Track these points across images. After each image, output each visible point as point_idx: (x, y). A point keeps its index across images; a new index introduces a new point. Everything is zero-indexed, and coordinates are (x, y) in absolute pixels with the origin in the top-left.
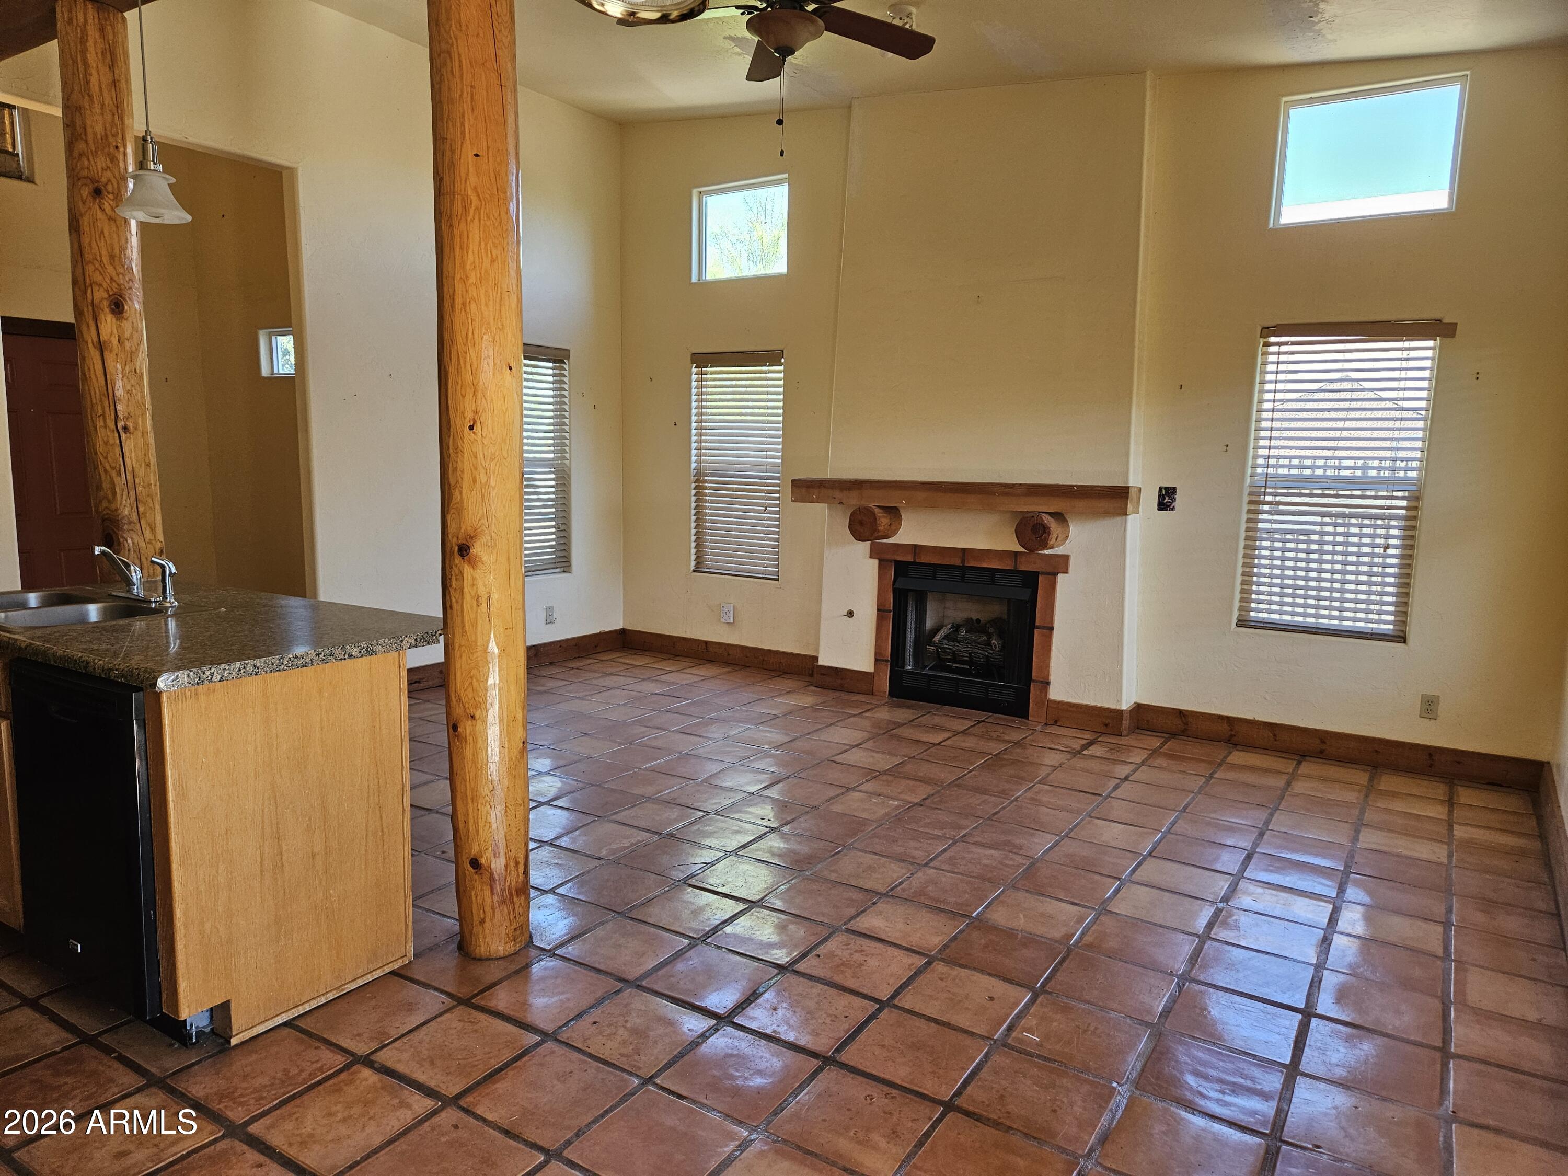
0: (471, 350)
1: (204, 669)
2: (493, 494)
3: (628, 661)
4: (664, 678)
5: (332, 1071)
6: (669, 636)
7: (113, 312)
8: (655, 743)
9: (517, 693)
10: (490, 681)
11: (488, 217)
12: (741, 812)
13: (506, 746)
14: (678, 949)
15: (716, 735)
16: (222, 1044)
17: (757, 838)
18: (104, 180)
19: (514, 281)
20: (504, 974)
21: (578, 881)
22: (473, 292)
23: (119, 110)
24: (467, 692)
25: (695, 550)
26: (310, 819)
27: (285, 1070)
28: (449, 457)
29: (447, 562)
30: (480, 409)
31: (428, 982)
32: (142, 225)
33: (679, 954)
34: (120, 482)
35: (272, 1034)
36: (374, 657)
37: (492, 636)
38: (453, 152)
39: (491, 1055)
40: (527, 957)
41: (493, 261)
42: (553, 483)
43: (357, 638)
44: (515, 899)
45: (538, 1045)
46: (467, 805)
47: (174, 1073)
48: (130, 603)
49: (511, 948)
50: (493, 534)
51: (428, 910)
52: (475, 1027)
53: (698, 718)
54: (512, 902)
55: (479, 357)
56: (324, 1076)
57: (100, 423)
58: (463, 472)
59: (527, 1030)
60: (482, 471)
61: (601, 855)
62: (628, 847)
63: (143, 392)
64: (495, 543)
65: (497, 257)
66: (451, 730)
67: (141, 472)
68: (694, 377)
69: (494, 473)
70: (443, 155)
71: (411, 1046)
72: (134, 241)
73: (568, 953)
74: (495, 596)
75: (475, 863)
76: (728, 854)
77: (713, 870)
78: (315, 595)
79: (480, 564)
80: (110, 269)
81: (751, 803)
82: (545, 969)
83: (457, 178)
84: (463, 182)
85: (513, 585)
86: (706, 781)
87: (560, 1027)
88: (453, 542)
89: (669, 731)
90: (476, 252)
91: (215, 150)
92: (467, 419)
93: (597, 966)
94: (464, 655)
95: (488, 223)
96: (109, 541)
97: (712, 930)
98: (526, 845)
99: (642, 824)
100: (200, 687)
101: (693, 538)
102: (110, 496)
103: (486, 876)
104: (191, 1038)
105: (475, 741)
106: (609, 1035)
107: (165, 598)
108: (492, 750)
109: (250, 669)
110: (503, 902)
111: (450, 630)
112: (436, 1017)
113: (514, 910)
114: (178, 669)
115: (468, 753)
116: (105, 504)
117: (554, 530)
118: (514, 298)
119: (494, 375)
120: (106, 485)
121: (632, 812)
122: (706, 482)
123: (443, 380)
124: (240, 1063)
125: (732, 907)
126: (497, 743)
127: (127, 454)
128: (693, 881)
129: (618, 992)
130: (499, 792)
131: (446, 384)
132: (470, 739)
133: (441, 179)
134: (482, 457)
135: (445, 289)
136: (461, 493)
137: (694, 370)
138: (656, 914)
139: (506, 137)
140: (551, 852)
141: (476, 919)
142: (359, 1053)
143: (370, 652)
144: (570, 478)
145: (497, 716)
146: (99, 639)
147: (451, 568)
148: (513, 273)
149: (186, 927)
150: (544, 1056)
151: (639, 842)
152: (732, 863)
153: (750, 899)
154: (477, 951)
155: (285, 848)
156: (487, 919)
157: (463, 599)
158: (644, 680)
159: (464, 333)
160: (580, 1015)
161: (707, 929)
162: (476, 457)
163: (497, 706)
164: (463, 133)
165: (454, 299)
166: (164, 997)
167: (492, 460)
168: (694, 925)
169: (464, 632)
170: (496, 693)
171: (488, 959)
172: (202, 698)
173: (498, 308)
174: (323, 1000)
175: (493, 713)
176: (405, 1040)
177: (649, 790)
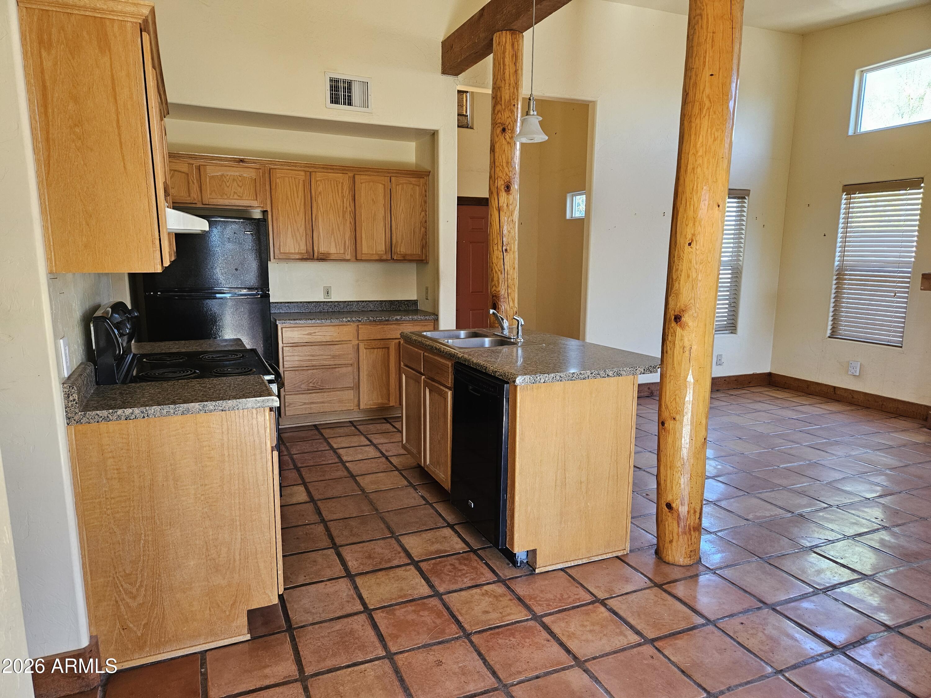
0: (695, 197)
1: (537, 376)
2: (700, 284)
3: (771, 394)
4: (799, 408)
5: (584, 602)
6: (804, 380)
7: (506, 191)
8: (792, 452)
9: (703, 408)
10: (687, 399)
11: (715, 113)
12: (858, 510)
13: (694, 439)
14: (804, 593)
15: (839, 453)
16: (531, 571)
17: (871, 531)
18: (507, 123)
19: (727, 151)
20: (683, 576)
21: (732, 531)
22: (700, 161)
23: (517, 85)
24: (672, 404)
25: (832, 322)
26: (581, 463)
27: (561, 594)
28: (674, 263)
29: (667, 325)
30: (696, 233)
31: (637, 568)
32: (522, 145)
33: (804, 597)
34: (501, 277)
35: (555, 572)
36: (621, 377)
37: (690, 371)
38: (696, 75)
39: (674, 622)
40: (698, 570)
41: (715, 140)
42: (730, 276)
43: (612, 366)
44: (692, 532)
45: (703, 625)
46: (667, 470)
47: (510, 579)
48: (503, 339)
49: (687, 561)
50: (697, 309)
51: (638, 526)
52: (665, 603)
53: (825, 439)
54: (690, 534)
55: (699, 200)
56: (580, 603)
57: (495, 248)
58: (681, 271)
59: (697, 614)
60: (694, 271)
61: (748, 518)
62: (769, 517)
63: (515, 231)
64: (698, 315)
65: (718, 137)
66: (660, 425)
67: (511, 272)
68: (844, 201)
69: (701, 272)
70: (690, 79)
71: (627, 602)
72: (518, 153)
73: (724, 575)
74: (694, 347)
75: (669, 506)
76: (846, 537)
77: (834, 546)
78: (584, 339)
79: (687, 328)
80: (506, 169)
81: (866, 505)
82: (709, 580)
83: (698, 91)
84: (701, 93)
85: (706, 341)
86: (829, 483)
87: (718, 619)
88: (672, 314)
89: (802, 445)
90: (705, 136)
91: (557, 98)
92: (688, 239)
93: (744, 588)
94: (672, 381)
95: (714, 117)
96: (495, 307)
97: (831, 586)
98: (702, 501)
99: (779, 504)
100: (535, 385)
101: (831, 314)
102: (497, 284)
103: (675, 515)
104: (517, 564)
105: (675, 433)
106: (752, 634)
107: (518, 337)
108: (685, 440)
109: (558, 378)
110: (684, 533)
111: (665, 366)
112: (641, 590)
113: (691, 539)
114: (526, 374)
115: (670, 440)
116: (494, 288)
117: (727, 306)
118: (726, 161)
119: (708, 210)
120: (495, 279)
121: (772, 494)
122: (846, 275)
123: (675, 216)
124: (540, 583)
125: (847, 575)
126: (688, 436)
127: (505, 263)
128: (817, 550)
129: (759, 608)
130: (687, 467)
131: (677, 219)
132: (672, 432)
133: (687, 94)
134: (695, 262)
135: (682, 161)
136: (679, 283)
137: (844, 197)
138: (788, 565)
139: (732, 59)
140: (714, 508)
141: (667, 540)
142: (599, 597)
143: (619, 375)
144: (741, 273)
145: (689, 420)
146: (491, 356)
147: (669, 329)
148: (727, 146)
149: (520, 506)
150: (708, 634)
151: (776, 515)
152: (850, 545)
153: (863, 572)
154: (667, 558)
155: (567, 475)
156: (674, 541)
157: (674, 348)
158: (783, 408)
159: (691, 187)
160: (731, 616)
161: (828, 585)
162: (691, 262)
163: (690, 414)
164: (704, 62)
165: (687, 167)
166: (507, 539)
167: (701, 263)
168: (817, 579)
169: (673, 368)
170: (690, 407)
171: (673, 564)
172: (535, 390)
173: (714, 169)
174: (580, 562)
175: (687, 419)
176: (624, 597)
177: (784, 482)
